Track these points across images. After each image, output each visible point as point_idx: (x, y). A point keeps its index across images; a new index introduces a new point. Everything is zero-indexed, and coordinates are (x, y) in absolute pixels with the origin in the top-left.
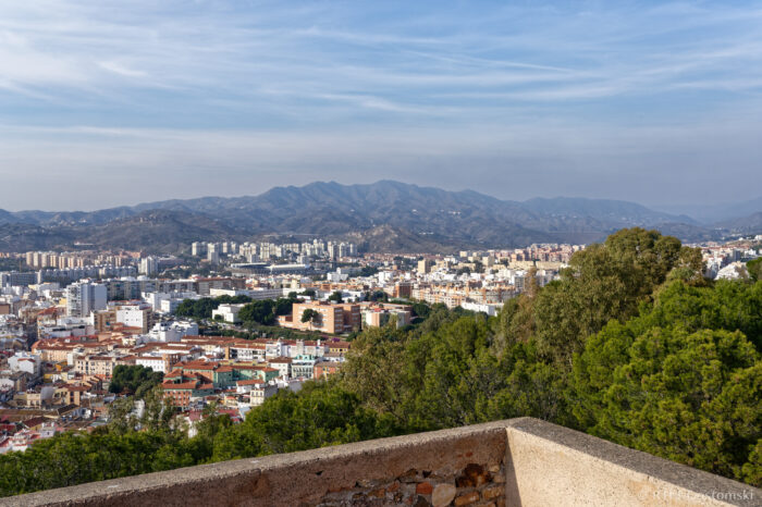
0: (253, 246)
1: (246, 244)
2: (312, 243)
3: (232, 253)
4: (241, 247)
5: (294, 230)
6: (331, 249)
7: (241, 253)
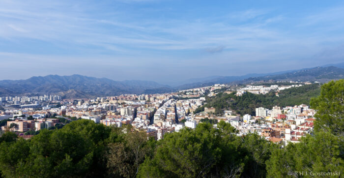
0: (19, 98)
1: (16, 97)
2: (44, 96)
3: (9, 101)
4: (14, 98)
5: (39, 91)
6: (51, 98)
7: (13, 100)
